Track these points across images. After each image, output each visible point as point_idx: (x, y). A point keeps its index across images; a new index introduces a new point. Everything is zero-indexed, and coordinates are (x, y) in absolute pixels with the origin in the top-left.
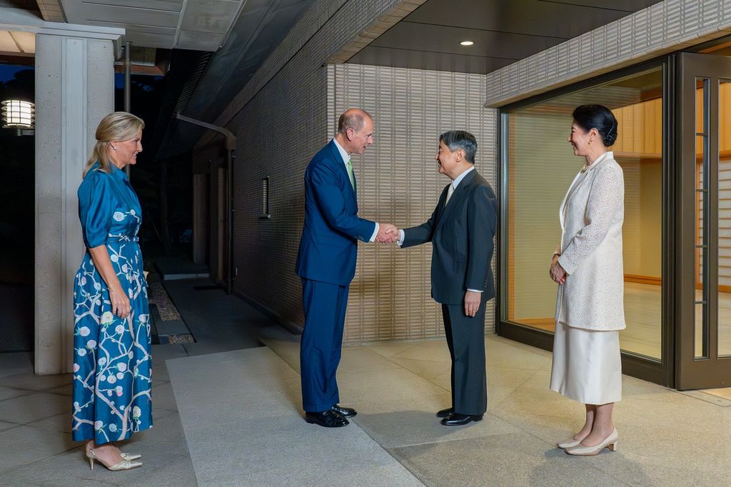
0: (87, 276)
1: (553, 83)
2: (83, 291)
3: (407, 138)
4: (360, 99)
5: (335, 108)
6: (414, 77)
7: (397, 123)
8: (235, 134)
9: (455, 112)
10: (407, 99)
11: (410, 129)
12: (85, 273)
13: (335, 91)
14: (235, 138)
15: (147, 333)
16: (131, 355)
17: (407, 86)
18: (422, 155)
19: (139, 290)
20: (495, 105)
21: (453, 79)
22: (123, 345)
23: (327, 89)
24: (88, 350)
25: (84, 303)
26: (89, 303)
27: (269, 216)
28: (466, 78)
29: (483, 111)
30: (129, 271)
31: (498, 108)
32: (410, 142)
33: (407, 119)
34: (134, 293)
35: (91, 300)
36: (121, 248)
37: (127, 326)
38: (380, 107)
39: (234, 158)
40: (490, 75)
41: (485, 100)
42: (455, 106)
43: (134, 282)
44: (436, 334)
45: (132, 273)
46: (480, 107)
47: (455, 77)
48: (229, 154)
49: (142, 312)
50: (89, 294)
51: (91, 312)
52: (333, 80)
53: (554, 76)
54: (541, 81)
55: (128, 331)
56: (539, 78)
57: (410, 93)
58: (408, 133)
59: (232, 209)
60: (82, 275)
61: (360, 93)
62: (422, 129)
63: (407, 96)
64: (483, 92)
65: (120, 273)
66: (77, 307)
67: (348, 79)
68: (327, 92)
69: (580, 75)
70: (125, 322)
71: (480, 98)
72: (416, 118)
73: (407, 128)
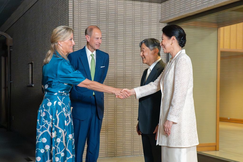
0: (45, 112)
1: (200, 9)
2: (44, 119)
3: (115, 40)
4: (88, 17)
5: (73, 22)
6: (119, 4)
7: (109, 31)
8: (12, 37)
9: (143, 25)
10: (115, 17)
11: (117, 35)
12: (45, 110)
13: (73, 12)
14: (12, 38)
15: (72, 143)
16: (62, 154)
17: (115, 10)
18: (124, 50)
19: (70, 121)
20: (165, 21)
21: (142, 6)
22: (59, 148)
23: (68, 10)
24: (45, 150)
25: (44, 126)
26: (46, 126)
27: (33, 85)
28: (149, 6)
29: (159, 25)
30: (66, 111)
31: (167, 23)
32: (117, 42)
33: (115, 29)
34: (67, 123)
35: (48, 124)
36: (63, 98)
37: (62, 139)
38: (99, 22)
39: (11, 51)
40: (163, 4)
41: (160, 18)
42: (143, 22)
43: (68, 117)
44: (131, 153)
45: (67, 113)
46: (157, 23)
47: (143, 5)
48: (8, 48)
49: (70, 133)
50: (47, 121)
51: (48, 130)
52: (72, 6)
53: (201, 5)
54: (193, 8)
55: (62, 142)
56: (192, 6)
57: (117, 14)
58: (116, 37)
59: (10, 81)
60: (43, 111)
61: (88, 13)
62: (124, 35)
63: (115, 15)
64: (159, 14)
65: (62, 112)
66: (41, 128)
67: (81, 5)
68: (68, 13)
69: (215, 4)
70: (61, 137)
71: (157, 17)
72: (120, 28)
73: (115, 35)
